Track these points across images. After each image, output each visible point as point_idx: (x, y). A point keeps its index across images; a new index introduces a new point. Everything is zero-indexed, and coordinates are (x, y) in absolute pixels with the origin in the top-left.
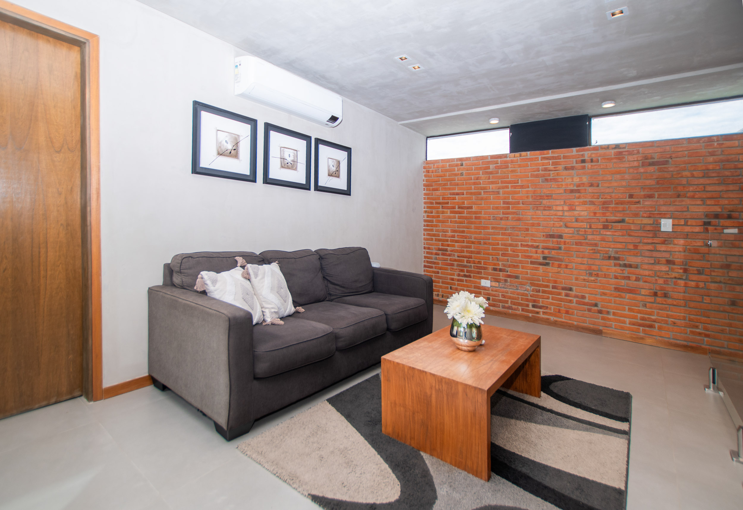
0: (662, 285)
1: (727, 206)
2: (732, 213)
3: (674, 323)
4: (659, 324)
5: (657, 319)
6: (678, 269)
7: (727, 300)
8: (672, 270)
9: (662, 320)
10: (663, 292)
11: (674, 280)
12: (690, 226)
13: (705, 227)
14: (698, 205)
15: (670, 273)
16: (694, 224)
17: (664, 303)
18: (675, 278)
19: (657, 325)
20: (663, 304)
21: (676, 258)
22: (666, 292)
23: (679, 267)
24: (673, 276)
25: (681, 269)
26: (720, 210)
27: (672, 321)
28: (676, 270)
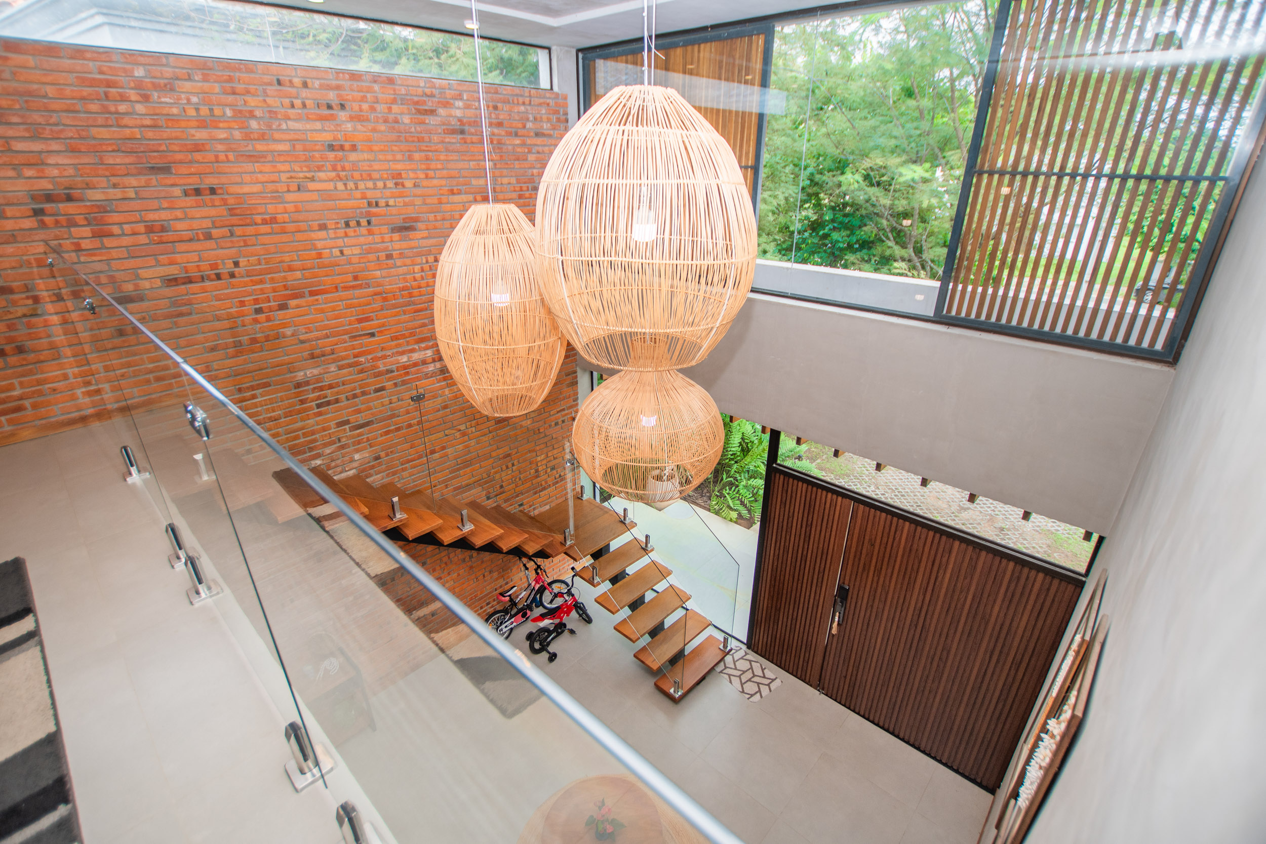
0: (7, 335)
1: (59, 179)
2: (72, 191)
3: (54, 390)
4: (31, 400)
5: (24, 393)
6: (23, 299)
7: (112, 329)
8: (14, 303)
9: (34, 392)
10: (13, 345)
11: (25, 320)
12: (11, 218)
13: (39, 218)
14: (10, 178)
15: (12, 310)
16: (18, 214)
17: (24, 363)
18: (25, 316)
19: (27, 403)
20: (22, 365)
21: (12, 281)
22: (19, 344)
23: (24, 296)
24: (19, 314)
25: (28, 298)
26: (50, 187)
27: (49, 388)
28: (21, 302)
